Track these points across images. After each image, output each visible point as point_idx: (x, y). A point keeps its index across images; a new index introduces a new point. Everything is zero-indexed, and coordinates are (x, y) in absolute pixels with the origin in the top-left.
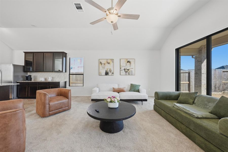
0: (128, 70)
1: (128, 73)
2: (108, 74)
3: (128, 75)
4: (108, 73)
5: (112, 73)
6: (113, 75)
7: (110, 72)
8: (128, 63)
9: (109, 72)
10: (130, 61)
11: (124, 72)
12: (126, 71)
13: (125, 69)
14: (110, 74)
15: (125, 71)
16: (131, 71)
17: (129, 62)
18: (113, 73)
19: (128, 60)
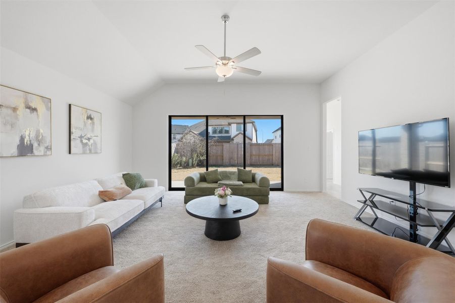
0: (89, 139)
1: (87, 148)
2: (32, 152)
3: (88, 152)
4: (31, 146)
5: (47, 148)
6: (48, 153)
7: (40, 143)
8: (90, 121)
9: (35, 145)
10: (92, 117)
11: (80, 145)
12: (85, 141)
13: (81, 137)
14: (38, 150)
15: (82, 141)
16: (95, 143)
17: (89, 118)
18: (49, 148)
19: (89, 112)
